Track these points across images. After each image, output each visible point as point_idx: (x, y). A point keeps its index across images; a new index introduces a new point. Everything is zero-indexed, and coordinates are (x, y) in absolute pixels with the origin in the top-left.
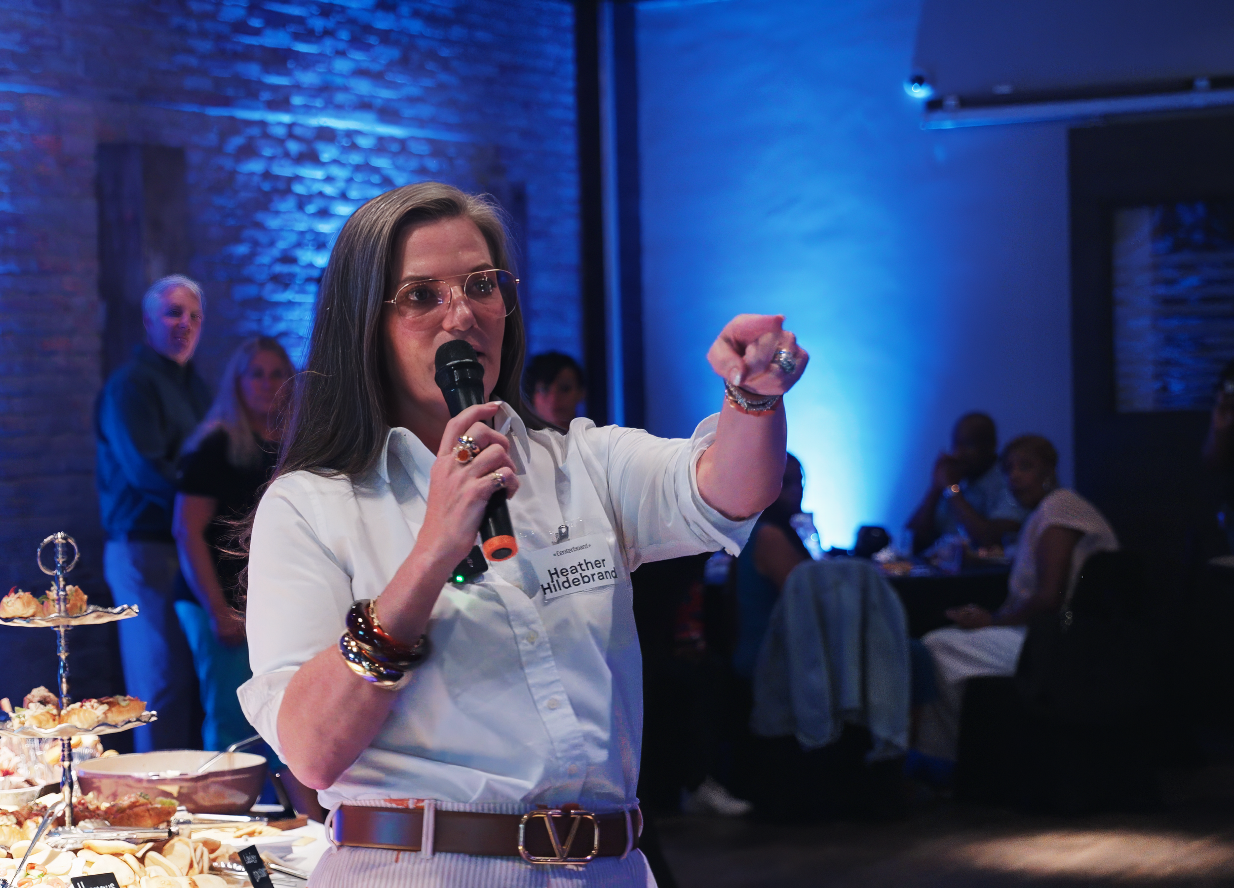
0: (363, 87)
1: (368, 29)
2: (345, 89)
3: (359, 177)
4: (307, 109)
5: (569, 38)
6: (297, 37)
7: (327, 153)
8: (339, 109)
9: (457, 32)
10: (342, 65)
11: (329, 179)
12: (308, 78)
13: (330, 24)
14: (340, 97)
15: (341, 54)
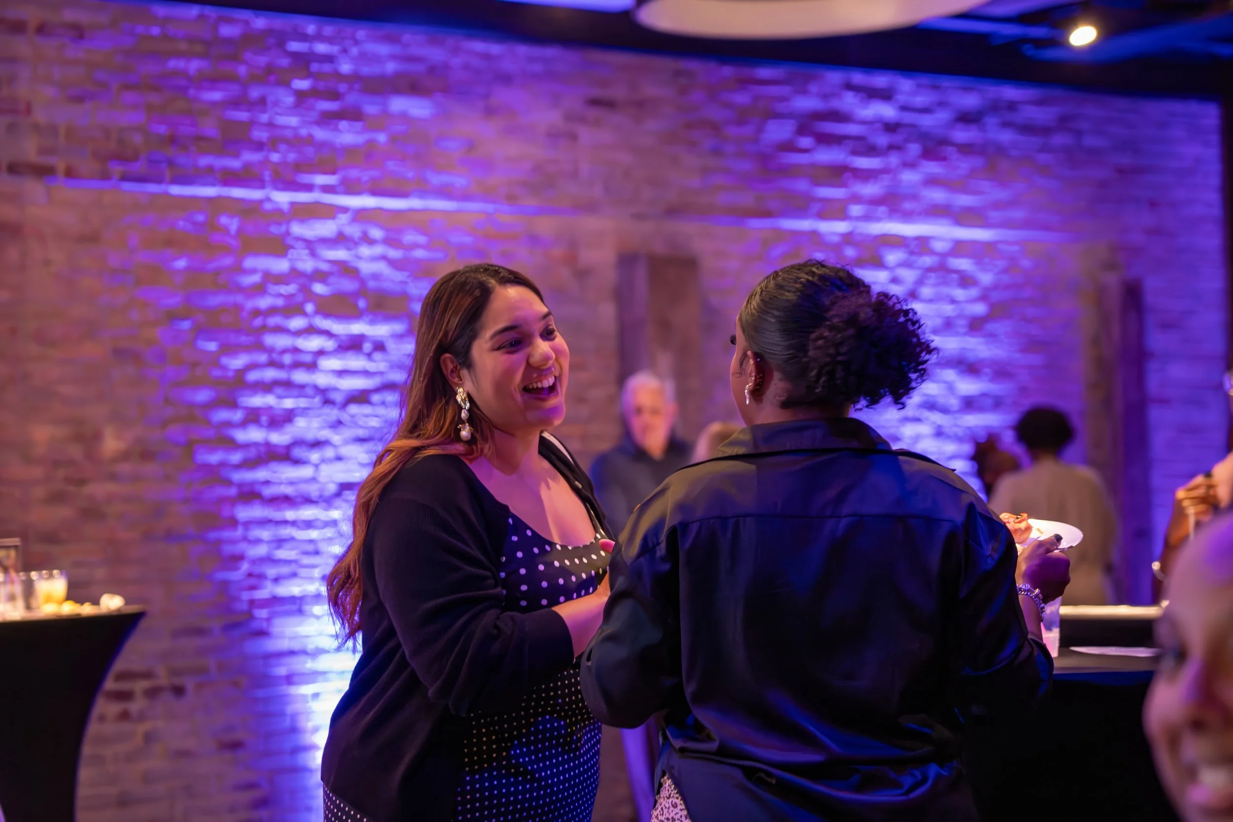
0: (937, 195)
1: (944, 142)
2: (914, 197)
3: (933, 278)
4: (867, 218)
5: (1215, 138)
6: (856, 153)
7: (892, 257)
8: (907, 216)
9: (1059, 139)
10: (909, 177)
11: (895, 280)
12: (870, 189)
13: (898, 138)
14: (908, 206)
15: (910, 165)
